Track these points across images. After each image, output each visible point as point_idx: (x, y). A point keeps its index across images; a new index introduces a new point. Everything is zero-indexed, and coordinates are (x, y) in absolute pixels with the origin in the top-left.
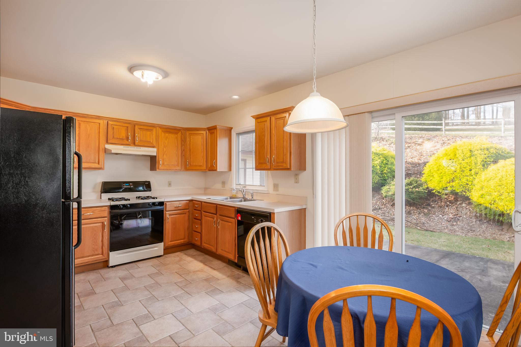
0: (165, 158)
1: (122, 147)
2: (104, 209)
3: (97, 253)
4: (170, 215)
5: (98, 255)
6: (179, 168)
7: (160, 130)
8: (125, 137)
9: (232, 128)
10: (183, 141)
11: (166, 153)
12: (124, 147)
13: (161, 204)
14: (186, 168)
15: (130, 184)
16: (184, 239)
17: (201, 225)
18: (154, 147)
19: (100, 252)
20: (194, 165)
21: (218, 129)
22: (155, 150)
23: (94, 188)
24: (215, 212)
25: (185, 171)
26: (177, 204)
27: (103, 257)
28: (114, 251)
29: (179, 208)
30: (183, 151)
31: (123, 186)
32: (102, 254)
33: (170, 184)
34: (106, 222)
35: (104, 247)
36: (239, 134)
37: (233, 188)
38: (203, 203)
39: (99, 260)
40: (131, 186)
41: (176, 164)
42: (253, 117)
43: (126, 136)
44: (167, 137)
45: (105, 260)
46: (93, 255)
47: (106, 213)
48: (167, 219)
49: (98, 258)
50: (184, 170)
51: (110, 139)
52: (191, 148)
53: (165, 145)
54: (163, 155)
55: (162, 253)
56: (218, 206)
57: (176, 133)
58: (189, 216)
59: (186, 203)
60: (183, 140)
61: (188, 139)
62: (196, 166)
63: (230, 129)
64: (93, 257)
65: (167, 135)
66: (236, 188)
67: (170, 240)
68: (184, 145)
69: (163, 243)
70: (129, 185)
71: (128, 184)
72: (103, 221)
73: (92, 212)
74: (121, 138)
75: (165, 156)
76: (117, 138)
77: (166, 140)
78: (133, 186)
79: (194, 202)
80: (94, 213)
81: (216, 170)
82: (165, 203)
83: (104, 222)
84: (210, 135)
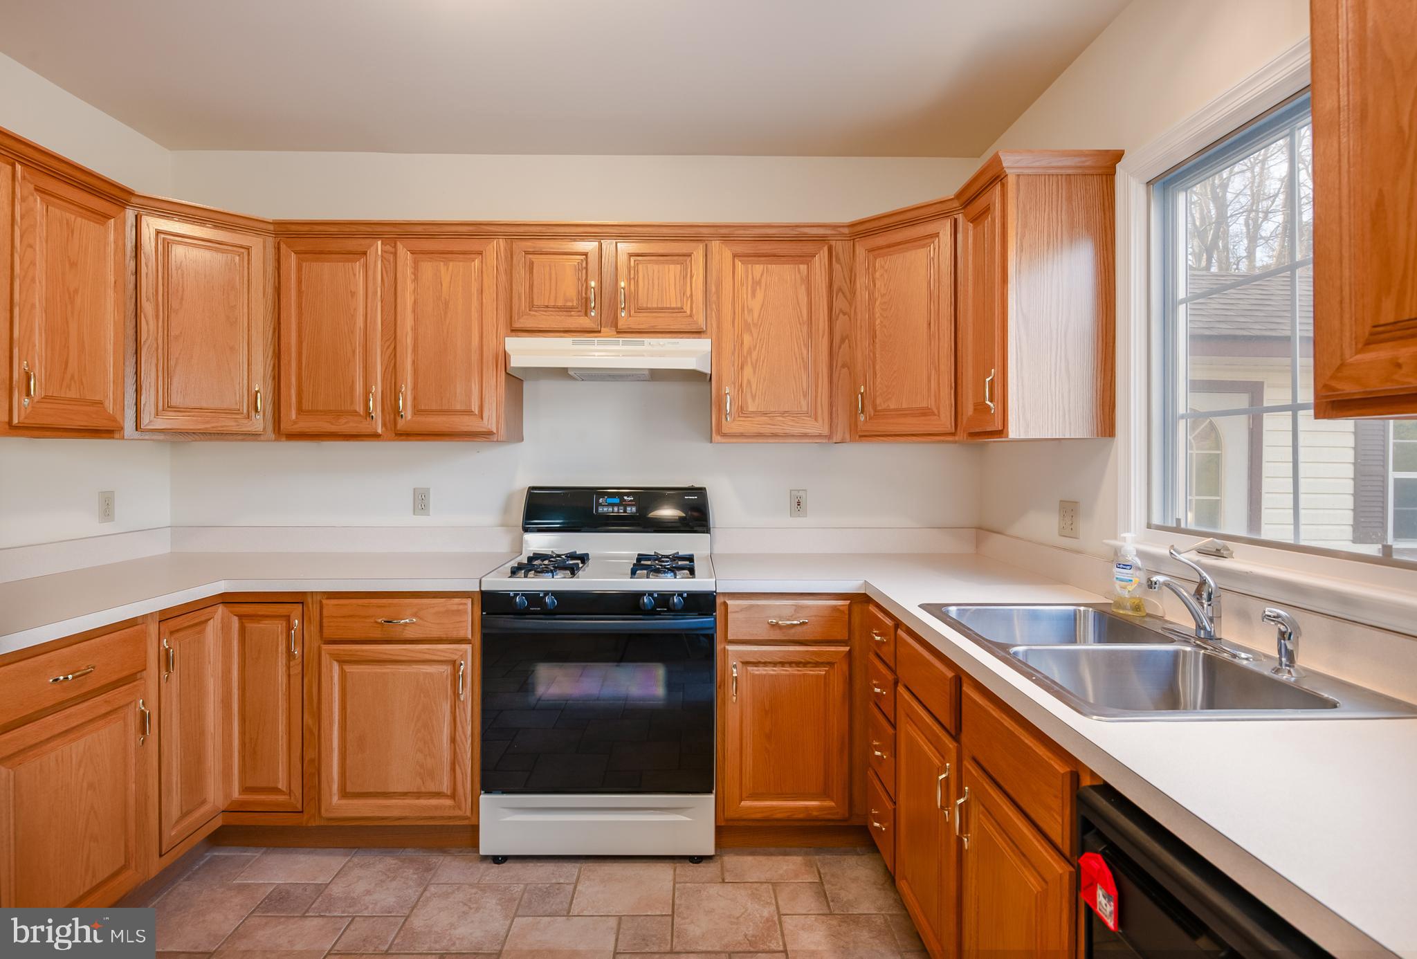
0: (749, 382)
1: (566, 342)
2: (455, 607)
3: (432, 787)
4: (746, 663)
5: (438, 795)
6: (821, 427)
7: (722, 253)
8: (575, 299)
9: (1118, 156)
10: (840, 294)
11: (754, 355)
12: (574, 343)
14: (856, 426)
15: (625, 498)
16: (825, 797)
18: (698, 333)
19: (445, 787)
20: (892, 407)
21: (1010, 178)
22: (703, 345)
24: (949, 719)
25: (852, 440)
26: (782, 612)
27: (454, 809)
28: (503, 793)
29: (795, 634)
30: (843, 340)
31: (598, 504)
32: (453, 796)
33: (798, 505)
34: (468, 657)
35: (461, 769)
38: (902, 633)
39: (442, 818)
40: (629, 509)
41: (805, 408)
43: (579, 293)
44: (759, 283)
45: (466, 822)
46: (418, 795)
47: (467, 621)
48: (730, 681)
49: (436, 807)
50: (847, 436)
51: (518, 313)
52: (878, 322)
53: (750, 320)
54: (742, 368)
57: (806, 258)
58: (848, 685)
59: (835, 608)
60: (840, 289)
61: (862, 281)
62: (905, 415)
64: (417, 801)
65: (758, 269)
66: (1141, 555)
67: (749, 788)
68: (845, 314)
69: (712, 797)
70: (622, 503)
71: (617, 500)
72: (455, 657)
73: (415, 615)
74: (560, 303)
75: (748, 370)
76: (547, 307)
77: (754, 295)
78: (634, 509)
80: (421, 619)
81: (1001, 432)
82: (719, 600)
83: (458, 663)
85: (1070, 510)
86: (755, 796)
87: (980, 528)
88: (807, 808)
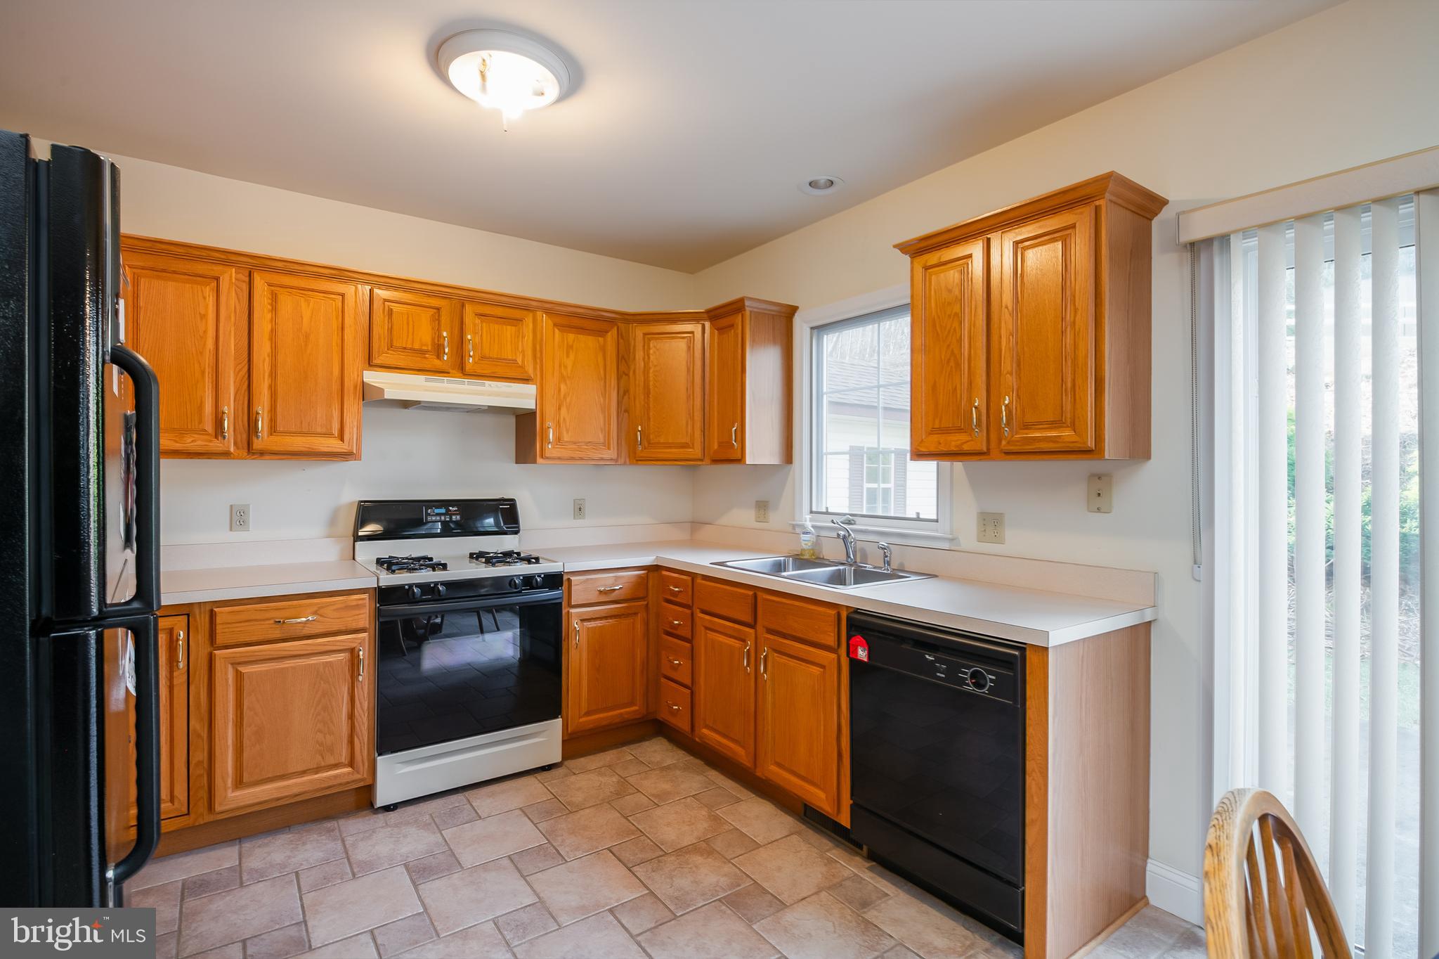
0: (564, 419)
1: (420, 379)
2: (354, 603)
3: (332, 761)
4: (582, 620)
5: (336, 766)
6: (611, 453)
7: (544, 320)
8: (430, 343)
10: (623, 361)
11: (568, 400)
12: (427, 380)
13: (554, 580)
14: (635, 453)
15: (451, 508)
16: (632, 704)
17: (692, 660)
18: (526, 380)
19: (344, 757)
20: (662, 441)
21: (747, 313)
22: (531, 389)
23: (333, 521)
24: (748, 618)
25: (630, 464)
26: (606, 581)
27: (353, 774)
28: (392, 752)
29: (613, 597)
30: (624, 394)
31: (428, 514)
32: (351, 764)
33: (579, 510)
34: (365, 645)
35: (359, 739)
36: (820, 329)
37: (803, 526)
38: (699, 581)
39: (341, 784)
40: (454, 517)
41: (602, 440)
42: (904, 248)
43: (433, 339)
44: (571, 347)
45: (362, 784)
46: (318, 770)
47: (364, 615)
48: (573, 634)
49: (336, 777)
50: (628, 460)
51: (379, 352)
52: (651, 383)
53: (565, 374)
54: (559, 409)
55: (557, 758)
56: (759, 594)
57: (602, 333)
58: (647, 624)
59: (639, 576)
60: (623, 357)
61: (639, 354)
62: (670, 447)
63: (790, 312)
64: (316, 776)
65: (571, 337)
66: (813, 527)
67: (584, 706)
68: (626, 375)
69: (559, 721)
70: (448, 513)
71: (443, 511)
72: (353, 645)
73: (315, 613)
74: (416, 346)
75: (564, 411)
76: (405, 348)
77: (568, 356)
78: (458, 517)
79: (665, 573)
80: (321, 616)
81: (740, 460)
82: (565, 577)
83: (356, 649)
84: (720, 334)
85: (763, 506)
86: (588, 713)
87: (693, 522)
88: (621, 714)
